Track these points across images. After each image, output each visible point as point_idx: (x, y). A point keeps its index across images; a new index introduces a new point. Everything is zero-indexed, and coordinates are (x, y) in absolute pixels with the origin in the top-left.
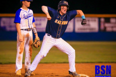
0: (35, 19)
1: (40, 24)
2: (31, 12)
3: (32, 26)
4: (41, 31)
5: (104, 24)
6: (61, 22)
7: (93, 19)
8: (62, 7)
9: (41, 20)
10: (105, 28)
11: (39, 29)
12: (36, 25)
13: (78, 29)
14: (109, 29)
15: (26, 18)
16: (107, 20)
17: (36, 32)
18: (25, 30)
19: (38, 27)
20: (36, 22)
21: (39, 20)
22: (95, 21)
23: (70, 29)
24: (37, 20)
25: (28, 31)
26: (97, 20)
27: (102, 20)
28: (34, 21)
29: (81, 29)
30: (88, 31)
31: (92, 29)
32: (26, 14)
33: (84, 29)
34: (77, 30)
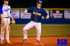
1: (15, 14)
2: (9, 7)
5: (52, 14)
9: (15, 12)
10: (53, 16)
11: (14, 17)
12: (12, 14)
14: (55, 17)
15: (6, 11)
16: (54, 12)
21: (14, 12)
22: (47, 12)
24: (13, 12)
25: (7, 18)
27: (51, 11)
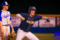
0: (12, 18)
1: (15, 22)
2: (9, 13)
3: (10, 23)
4: (16, 26)
5: (59, 22)
6: (31, 22)
7: (52, 18)
8: (31, 11)
9: (15, 19)
11: (14, 25)
12: (12, 22)
13: (42, 25)
15: (6, 17)
17: (12, 27)
18: (5, 25)
19: (14, 23)
20: (12, 20)
21: (14, 19)
22: (53, 19)
23: (36, 25)
24: (13, 19)
25: (7, 26)
26: (54, 18)
28: (11, 19)
29: (44, 25)
30: (48, 26)
31: (51, 25)
32: (5, 15)
33: (46, 25)
34: (40, 26)
